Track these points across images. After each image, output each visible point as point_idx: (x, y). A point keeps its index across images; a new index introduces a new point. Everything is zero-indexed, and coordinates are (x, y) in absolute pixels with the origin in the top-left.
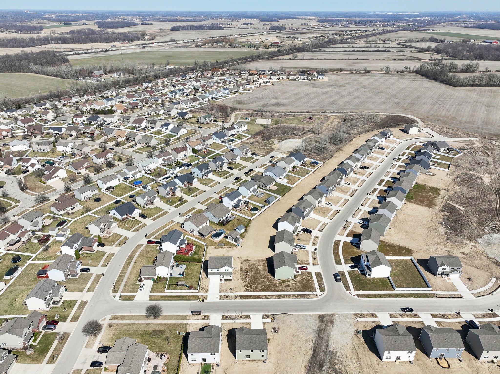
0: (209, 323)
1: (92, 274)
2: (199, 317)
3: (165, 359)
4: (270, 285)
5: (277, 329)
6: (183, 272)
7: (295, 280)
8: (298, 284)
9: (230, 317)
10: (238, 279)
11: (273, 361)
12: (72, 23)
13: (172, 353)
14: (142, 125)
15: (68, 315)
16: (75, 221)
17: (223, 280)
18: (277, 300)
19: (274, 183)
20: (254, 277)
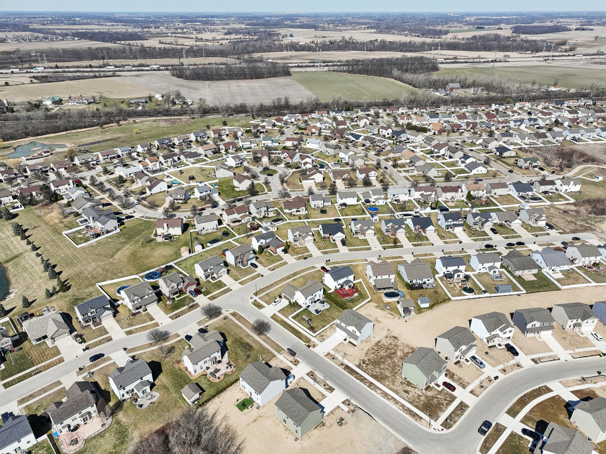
0: (292, 369)
1: (256, 271)
2: (291, 358)
3: (229, 370)
4: (389, 377)
5: (343, 422)
6: (320, 311)
7: (424, 391)
8: (423, 398)
9: (315, 378)
10: (363, 349)
11: (303, 446)
12: (485, 27)
13: (239, 370)
14: (441, 151)
15: (212, 293)
16: (289, 223)
17: (347, 341)
18: (379, 396)
19: (535, 271)
20: (381, 358)
